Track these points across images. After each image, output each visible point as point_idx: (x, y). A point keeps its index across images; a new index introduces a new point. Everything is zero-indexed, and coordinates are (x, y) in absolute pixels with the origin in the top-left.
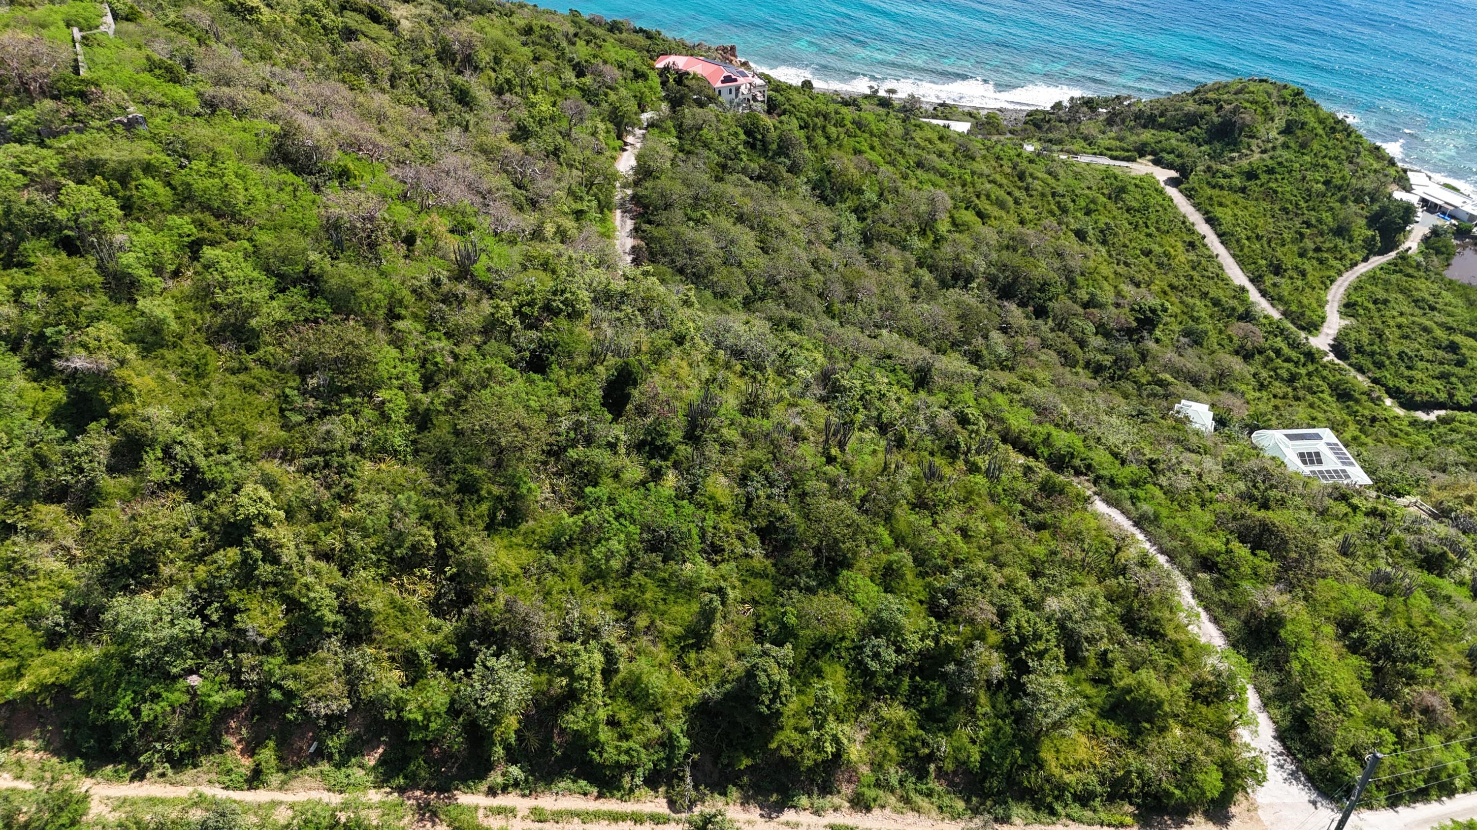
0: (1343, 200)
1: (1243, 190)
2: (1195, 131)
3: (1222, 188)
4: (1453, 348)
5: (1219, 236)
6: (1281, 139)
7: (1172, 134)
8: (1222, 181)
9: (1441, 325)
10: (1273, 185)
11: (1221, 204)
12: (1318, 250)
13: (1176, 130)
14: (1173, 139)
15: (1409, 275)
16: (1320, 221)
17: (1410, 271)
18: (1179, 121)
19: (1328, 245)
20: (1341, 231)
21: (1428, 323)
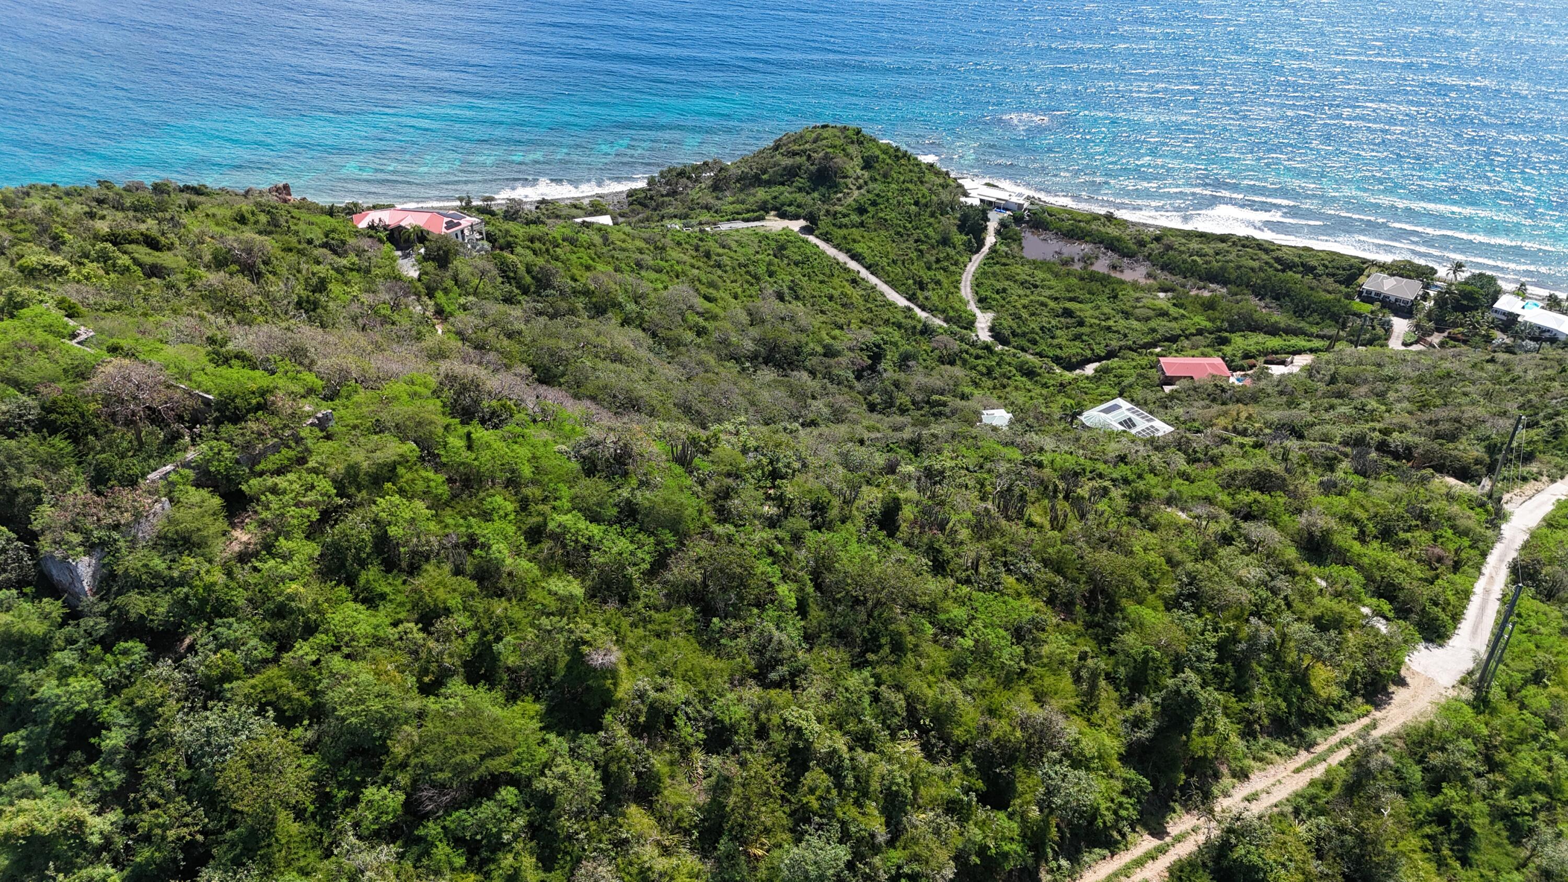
0: (933, 215)
1: (862, 224)
2: (799, 182)
3: (846, 226)
4: (1068, 313)
5: (868, 268)
6: (866, 175)
7: (782, 188)
8: (845, 221)
9: (1050, 297)
10: (881, 215)
11: (854, 241)
12: (938, 261)
13: (783, 184)
14: (786, 193)
15: (1005, 265)
16: (927, 236)
17: (1004, 260)
18: (782, 176)
19: (941, 255)
20: (945, 241)
21: (1042, 299)
